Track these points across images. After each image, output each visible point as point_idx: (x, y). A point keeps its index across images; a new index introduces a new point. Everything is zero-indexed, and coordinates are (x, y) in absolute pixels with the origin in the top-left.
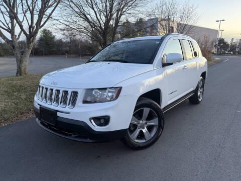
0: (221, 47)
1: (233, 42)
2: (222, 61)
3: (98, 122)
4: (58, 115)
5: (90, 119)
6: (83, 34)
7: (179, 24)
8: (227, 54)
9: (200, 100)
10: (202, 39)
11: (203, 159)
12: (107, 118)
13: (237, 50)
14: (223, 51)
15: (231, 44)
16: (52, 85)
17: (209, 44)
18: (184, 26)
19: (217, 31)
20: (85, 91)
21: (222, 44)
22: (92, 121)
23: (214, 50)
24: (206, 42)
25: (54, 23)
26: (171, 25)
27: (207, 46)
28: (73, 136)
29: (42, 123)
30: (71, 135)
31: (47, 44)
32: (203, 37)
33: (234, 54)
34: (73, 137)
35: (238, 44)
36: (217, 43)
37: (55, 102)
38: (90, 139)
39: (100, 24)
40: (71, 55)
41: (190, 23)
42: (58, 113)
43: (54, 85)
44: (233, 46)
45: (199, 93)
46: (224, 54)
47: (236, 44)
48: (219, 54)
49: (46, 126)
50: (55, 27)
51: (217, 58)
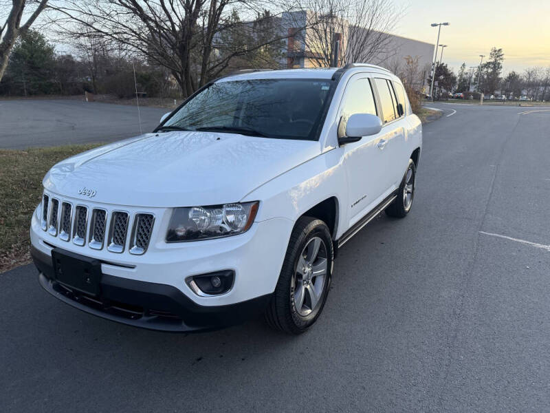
0: (441, 84)
1: (466, 71)
2: (443, 114)
3: (207, 286)
4: (104, 271)
5: (188, 280)
6: (130, 47)
7: (354, 30)
8: (453, 97)
9: (407, 209)
10: (403, 65)
11: (424, 347)
12: (227, 275)
13: (472, 89)
14: (444, 91)
15: (461, 75)
16: (82, 197)
17: (417, 78)
18: (364, 35)
19: (434, 46)
20: (170, 212)
21: (442, 77)
22: (193, 283)
23: (426, 90)
24: (412, 72)
25: (53, 18)
26: (337, 30)
27: (414, 81)
28: (144, 318)
29: (57, 288)
30: (140, 316)
31: (33, 66)
32: (405, 62)
33: (466, 98)
34: (143, 322)
35: (474, 77)
36: (433, 73)
37: (93, 240)
38: (188, 324)
39: (173, 24)
40: (99, 97)
41: (378, 28)
42: (104, 266)
43: (86, 198)
44: (465, 80)
45: (405, 195)
46: (445, 98)
47: (471, 78)
48: (437, 99)
49: (71, 296)
50: (55, 27)
51: (434, 108)
